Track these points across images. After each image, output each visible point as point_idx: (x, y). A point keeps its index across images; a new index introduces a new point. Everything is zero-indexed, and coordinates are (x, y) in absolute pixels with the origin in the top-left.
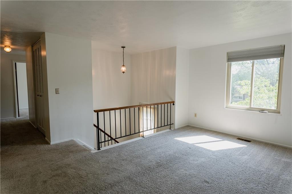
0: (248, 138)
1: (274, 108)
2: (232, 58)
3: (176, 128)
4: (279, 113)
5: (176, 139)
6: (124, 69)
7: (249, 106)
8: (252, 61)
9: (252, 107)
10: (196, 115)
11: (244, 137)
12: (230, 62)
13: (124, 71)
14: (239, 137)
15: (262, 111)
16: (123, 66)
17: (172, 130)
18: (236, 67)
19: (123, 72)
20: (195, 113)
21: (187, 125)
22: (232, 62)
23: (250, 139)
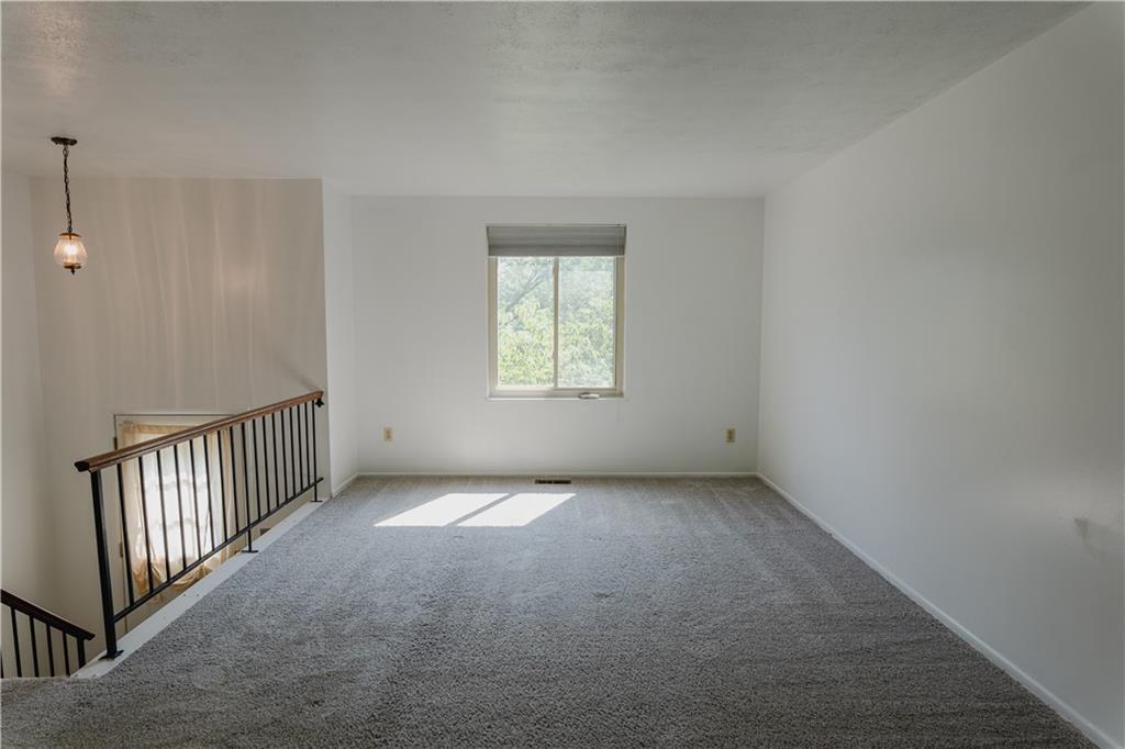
0: (558, 474)
1: (607, 384)
2: (501, 243)
3: (334, 491)
4: (621, 395)
5: (377, 525)
6: (71, 250)
7: (552, 385)
8: (552, 258)
9: (560, 386)
10: (388, 435)
11: (547, 474)
12: (494, 257)
13: (70, 261)
14: (536, 476)
15: (584, 394)
16: (70, 233)
17: (326, 503)
18: (512, 271)
19: (72, 268)
20: (385, 429)
21: (355, 476)
22: (501, 255)
23: (566, 476)
